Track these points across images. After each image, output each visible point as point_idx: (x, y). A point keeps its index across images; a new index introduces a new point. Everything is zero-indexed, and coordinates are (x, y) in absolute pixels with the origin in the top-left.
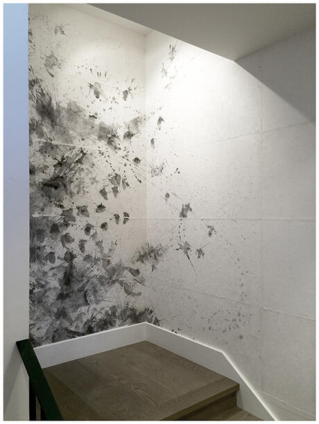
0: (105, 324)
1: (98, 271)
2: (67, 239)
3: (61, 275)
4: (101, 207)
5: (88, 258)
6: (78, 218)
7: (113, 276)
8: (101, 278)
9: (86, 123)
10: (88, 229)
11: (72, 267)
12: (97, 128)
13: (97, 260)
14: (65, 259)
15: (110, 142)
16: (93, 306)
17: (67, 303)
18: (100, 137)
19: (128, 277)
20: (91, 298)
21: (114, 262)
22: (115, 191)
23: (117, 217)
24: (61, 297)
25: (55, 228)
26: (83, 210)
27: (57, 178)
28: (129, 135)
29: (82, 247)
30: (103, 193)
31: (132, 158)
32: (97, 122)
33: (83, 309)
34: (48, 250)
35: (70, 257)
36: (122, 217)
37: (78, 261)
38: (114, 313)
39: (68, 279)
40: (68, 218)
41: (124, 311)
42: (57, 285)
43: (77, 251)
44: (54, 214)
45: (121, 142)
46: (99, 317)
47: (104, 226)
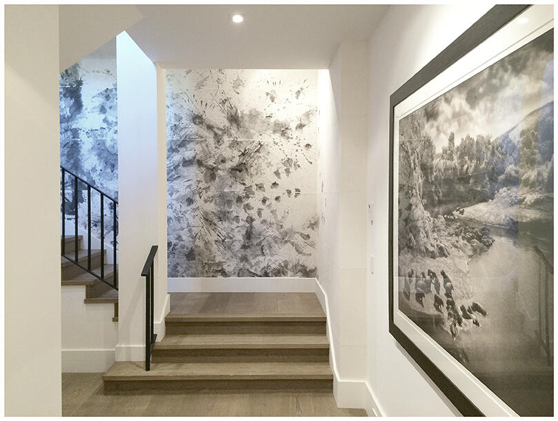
0: (279, 272)
1: (272, 232)
2: (248, 207)
3: (244, 232)
4: (275, 184)
5: (264, 222)
6: (256, 192)
7: (285, 237)
8: (275, 238)
9: (263, 122)
10: (264, 201)
11: (251, 227)
12: (272, 125)
13: (271, 224)
14: (247, 221)
16: (268, 257)
17: (248, 252)
19: (298, 240)
20: (267, 251)
21: (286, 226)
22: (287, 171)
23: (289, 192)
24: (244, 247)
25: (239, 199)
26: (260, 187)
27: (241, 164)
28: (301, 126)
29: (259, 214)
30: (277, 173)
31: (303, 144)
32: (272, 120)
33: (261, 258)
34: (235, 214)
35: (250, 220)
36: (294, 192)
37: (257, 223)
38: (286, 266)
39: (249, 235)
40: (248, 192)
41: (296, 266)
42: (241, 238)
43: (255, 216)
44: (239, 189)
45: (294, 133)
46: (273, 266)
47: (277, 199)
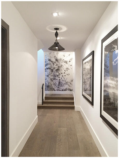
0: (65, 90)
4: (64, 73)
5: (62, 80)
6: (61, 74)
7: (66, 83)
8: (64, 83)
9: (62, 61)
10: (62, 76)
11: (60, 81)
12: (64, 61)
15: (66, 63)
17: (59, 86)
18: (65, 62)
19: (69, 84)
21: (67, 81)
22: (67, 70)
25: (58, 76)
27: (58, 69)
28: (70, 61)
30: (65, 71)
31: (70, 65)
32: (64, 60)
33: (62, 87)
36: (68, 74)
38: (67, 89)
39: (59, 83)
40: (59, 74)
45: (68, 63)
